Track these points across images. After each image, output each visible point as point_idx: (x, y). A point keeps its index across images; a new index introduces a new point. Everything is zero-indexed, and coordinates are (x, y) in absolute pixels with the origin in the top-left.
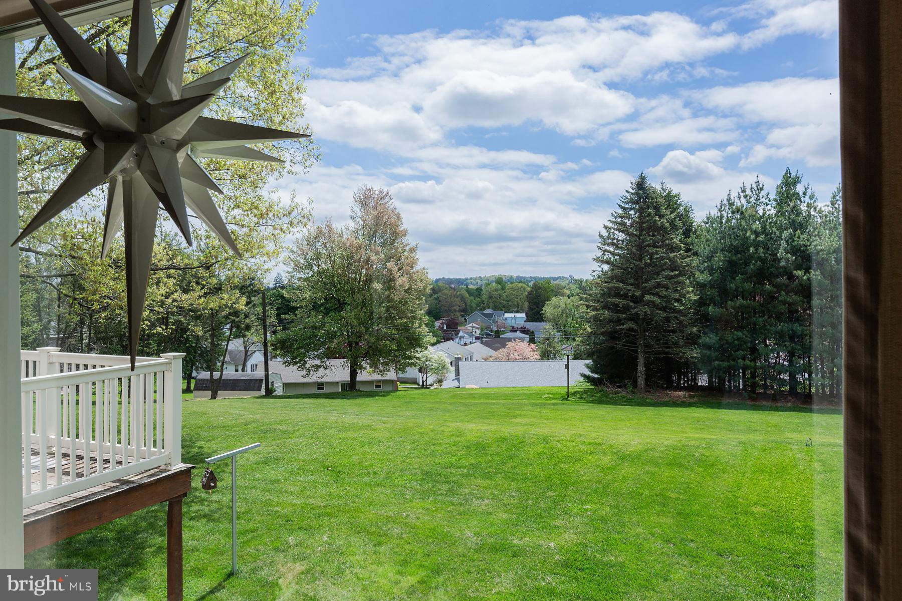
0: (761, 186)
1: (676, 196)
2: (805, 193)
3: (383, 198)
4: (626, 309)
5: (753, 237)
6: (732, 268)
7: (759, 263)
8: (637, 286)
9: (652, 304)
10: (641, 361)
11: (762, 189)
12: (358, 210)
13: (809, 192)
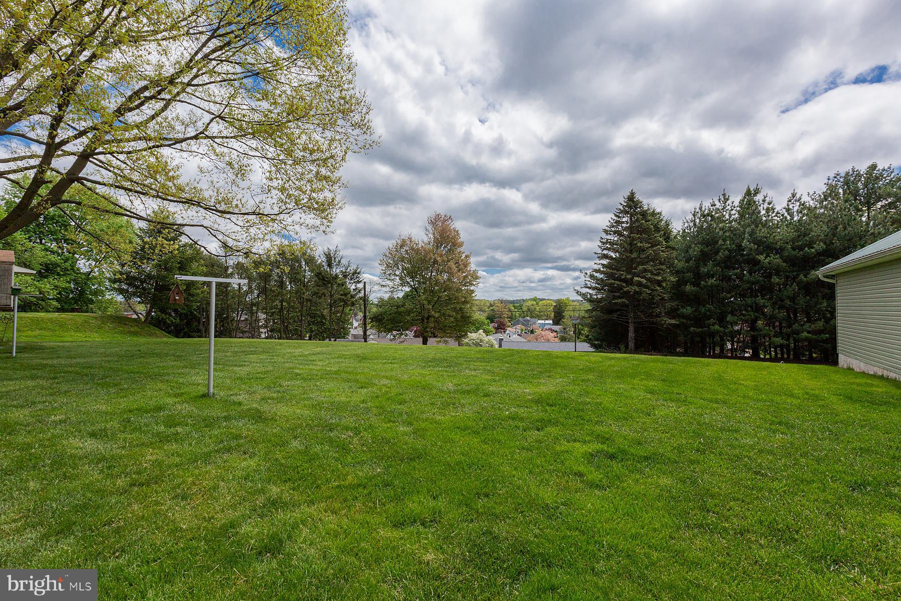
0: (727, 197)
1: (658, 213)
2: (764, 201)
3: (447, 220)
4: (620, 288)
5: (721, 233)
6: (704, 257)
7: (727, 252)
8: (629, 272)
9: (639, 284)
10: (631, 328)
11: (728, 199)
12: (430, 229)
13: (768, 199)
